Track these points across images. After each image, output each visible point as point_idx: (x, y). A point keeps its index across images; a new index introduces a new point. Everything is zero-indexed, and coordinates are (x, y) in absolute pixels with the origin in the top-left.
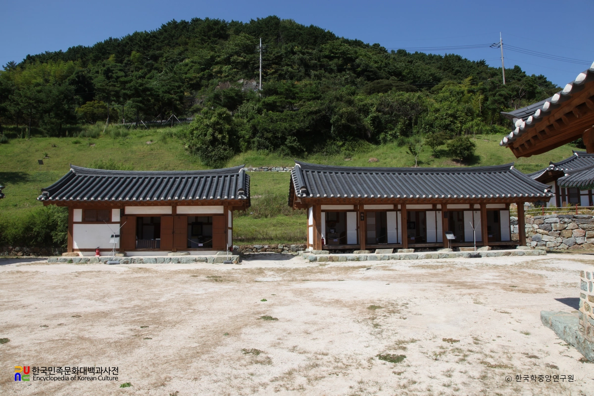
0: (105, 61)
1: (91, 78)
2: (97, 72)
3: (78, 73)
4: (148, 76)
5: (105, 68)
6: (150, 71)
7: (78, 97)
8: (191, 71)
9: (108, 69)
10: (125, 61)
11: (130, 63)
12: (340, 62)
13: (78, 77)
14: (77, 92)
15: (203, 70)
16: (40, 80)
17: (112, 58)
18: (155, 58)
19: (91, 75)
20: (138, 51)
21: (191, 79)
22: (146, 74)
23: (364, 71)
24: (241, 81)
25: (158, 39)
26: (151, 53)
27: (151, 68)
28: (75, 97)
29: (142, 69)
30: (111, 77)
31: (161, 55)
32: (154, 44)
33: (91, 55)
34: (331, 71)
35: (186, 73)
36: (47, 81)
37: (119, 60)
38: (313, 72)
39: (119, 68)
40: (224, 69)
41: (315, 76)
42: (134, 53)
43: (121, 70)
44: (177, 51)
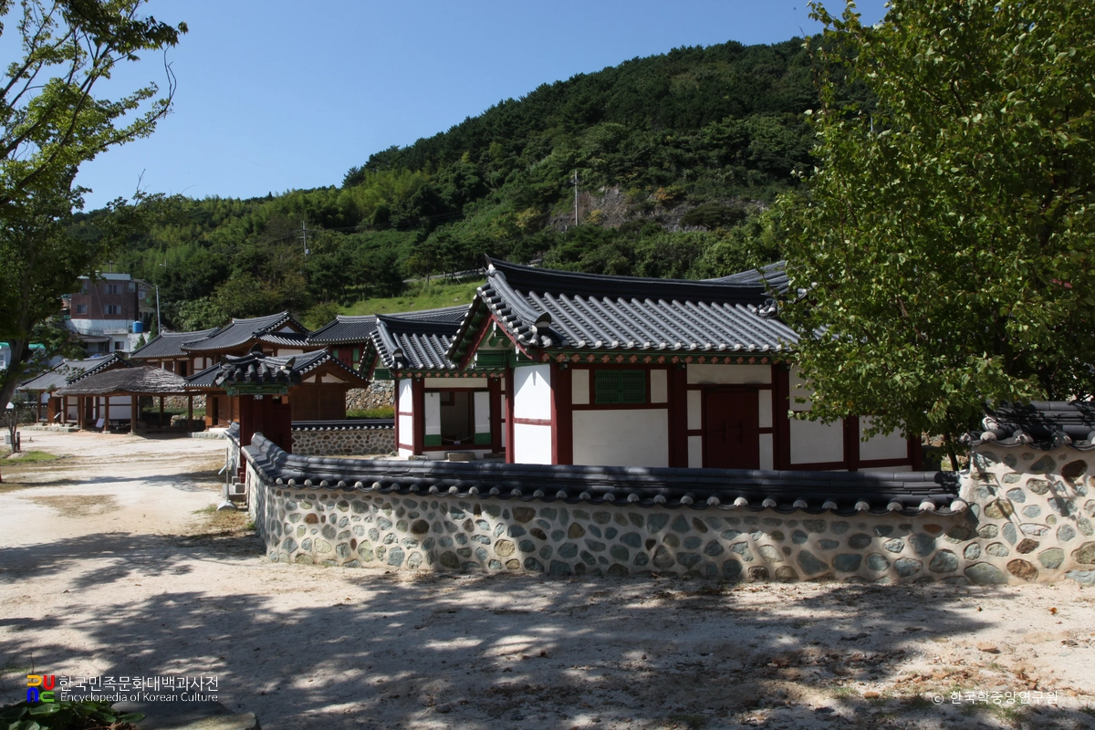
0: (456, 164)
1: (439, 191)
2: (446, 181)
3: (422, 189)
4: (507, 178)
5: (455, 175)
6: (511, 170)
7: (424, 218)
8: (549, 177)
9: (459, 174)
10: (481, 158)
11: (488, 159)
12: (724, 151)
13: (423, 193)
14: (423, 213)
15: (562, 174)
16: (383, 202)
17: (465, 155)
18: (519, 149)
19: (439, 186)
20: (498, 141)
21: (545, 190)
22: (506, 174)
23: (759, 159)
24: (603, 189)
25: (523, 119)
26: (513, 142)
27: (512, 165)
28: (421, 219)
29: (501, 167)
30: (463, 186)
31: (524, 145)
32: (517, 128)
33: (442, 152)
34: (713, 166)
35: (543, 180)
36: (390, 200)
37: (473, 159)
38: (686, 172)
39: (472, 171)
40: (583, 174)
41: (688, 176)
42: (493, 144)
43: (474, 174)
44: (544, 136)
